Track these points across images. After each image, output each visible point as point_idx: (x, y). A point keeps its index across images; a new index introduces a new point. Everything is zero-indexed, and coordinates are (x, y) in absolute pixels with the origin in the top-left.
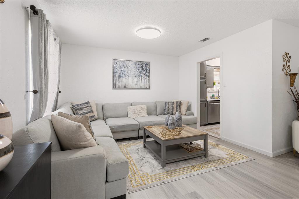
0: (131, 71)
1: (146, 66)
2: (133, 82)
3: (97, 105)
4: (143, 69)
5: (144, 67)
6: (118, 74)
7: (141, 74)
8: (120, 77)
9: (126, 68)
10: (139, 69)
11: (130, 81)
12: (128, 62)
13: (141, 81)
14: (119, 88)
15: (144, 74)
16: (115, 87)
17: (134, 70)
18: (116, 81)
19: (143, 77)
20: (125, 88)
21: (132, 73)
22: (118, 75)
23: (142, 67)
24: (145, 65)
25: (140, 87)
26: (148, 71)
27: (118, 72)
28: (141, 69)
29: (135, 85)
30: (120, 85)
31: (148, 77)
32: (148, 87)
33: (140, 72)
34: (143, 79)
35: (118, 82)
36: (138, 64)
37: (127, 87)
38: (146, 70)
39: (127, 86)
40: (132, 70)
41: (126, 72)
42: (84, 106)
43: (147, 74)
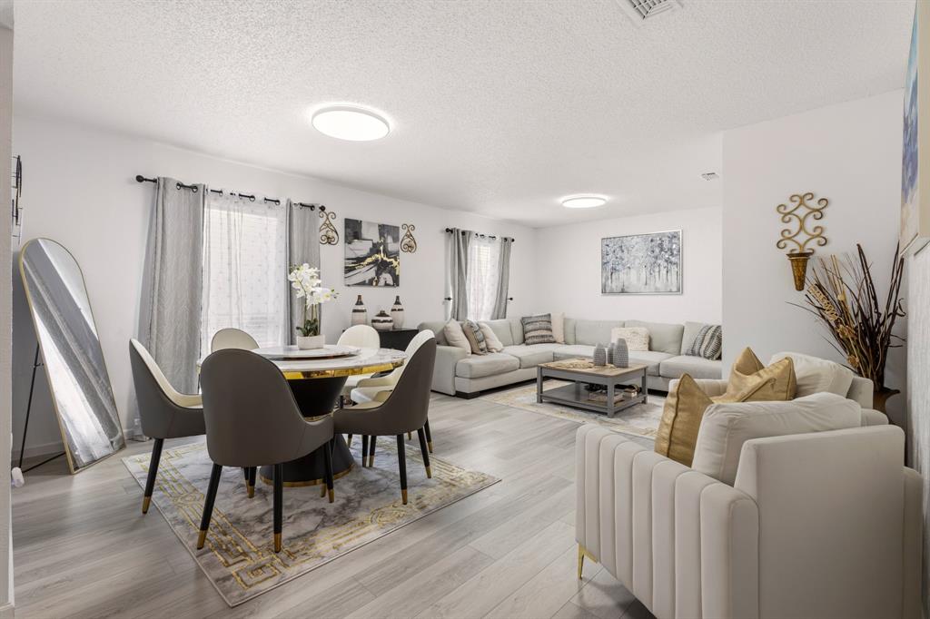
0: (635, 257)
1: (670, 242)
2: (639, 279)
3: (566, 321)
4: (662, 250)
5: (666, 245)
6: (610, 266)
7: (659, 261)
8: (614, 269)
9: (625, 251)
10: (653, 252)
11: (632, 277)
12: (629, 238)
13: (657, 276)
14: (612, 293)
15: (666, 261)
16: (604, 291)
17: (641, 254)
18: (607, 279)
19: (662, 268)
20: (623, 291)
21: (637, 261)
22: (610, 268)
23: (661, 246)
24: (668, 239)
25: (656, 288)
26: (675, 252)
27: (611, 263)
28: (657, 250)
29: (643, 287)
30: (614, 287)
31: (675, 266)
32: (674, 289)
33: (656, 258)
34: (664, 272)
35: (610, 281)
36: (652, 241)
37: (626, 290)
38: (671, 250)
39: (628, 288)
40: (639, 253)
41: (626, 260)
42: (536, 319)
43: (673, 259)
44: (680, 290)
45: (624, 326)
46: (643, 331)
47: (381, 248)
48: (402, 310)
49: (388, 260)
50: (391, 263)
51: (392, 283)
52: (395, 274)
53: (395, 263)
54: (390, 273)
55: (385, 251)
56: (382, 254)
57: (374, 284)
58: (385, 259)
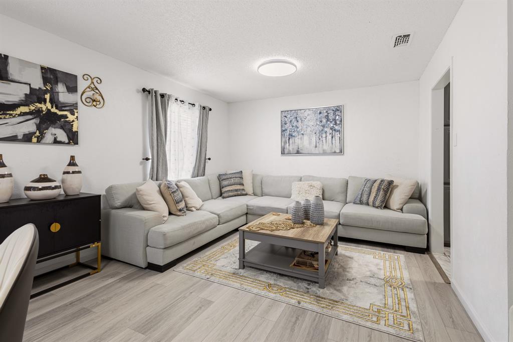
0: (308, 126)
1: (334, 114)
2: (310, 143)
3: (254, 176)
4: (328, 120)
5: (331, 117)
6: (287, 133)
7: (326, 129)
8: (291, 136)
9: (300, 121)
10: (321, 121)
11: (306, 142)
12: (302, 111)
13: (324, 141)
14: (289, 153)
15: (331, 129)
16: (283, 153)
17: (312, 123)
18: (285, 142)
19: (328, 134)
20: (298, 152)
21: (309, 129)
22: (287, 134)
23: (327, 117)
24: (333, 112)
25: (324, 150)
26: (338, 122)
27: (288, 131)
28: (324, 120)
29: (314, 148)
30: (291, 149)
31: (338, 133)
32: (338, 151)
33: (323, 126)
34: (329, 137)
35: (288, 144)
36: (320, 113)
37: (301, 151)
38: (335, 120)
39: (301, 150)
40: (310, 123)
41: (300, 128)
42: (231, 176)
43: (337, 128)
44: (341, 151)
45: (301, 180)
46: (318, 184)
47: (47, 97)
48: (79, 172)
49: (60, 113)
50: (66, 117)
51: (67, 141)
52: (71, 130)
53: (71, 118)
54: (62, 128)
55: (52, 101)
56: (49, 105)
57: (34, 140)
58: (54, 110)
